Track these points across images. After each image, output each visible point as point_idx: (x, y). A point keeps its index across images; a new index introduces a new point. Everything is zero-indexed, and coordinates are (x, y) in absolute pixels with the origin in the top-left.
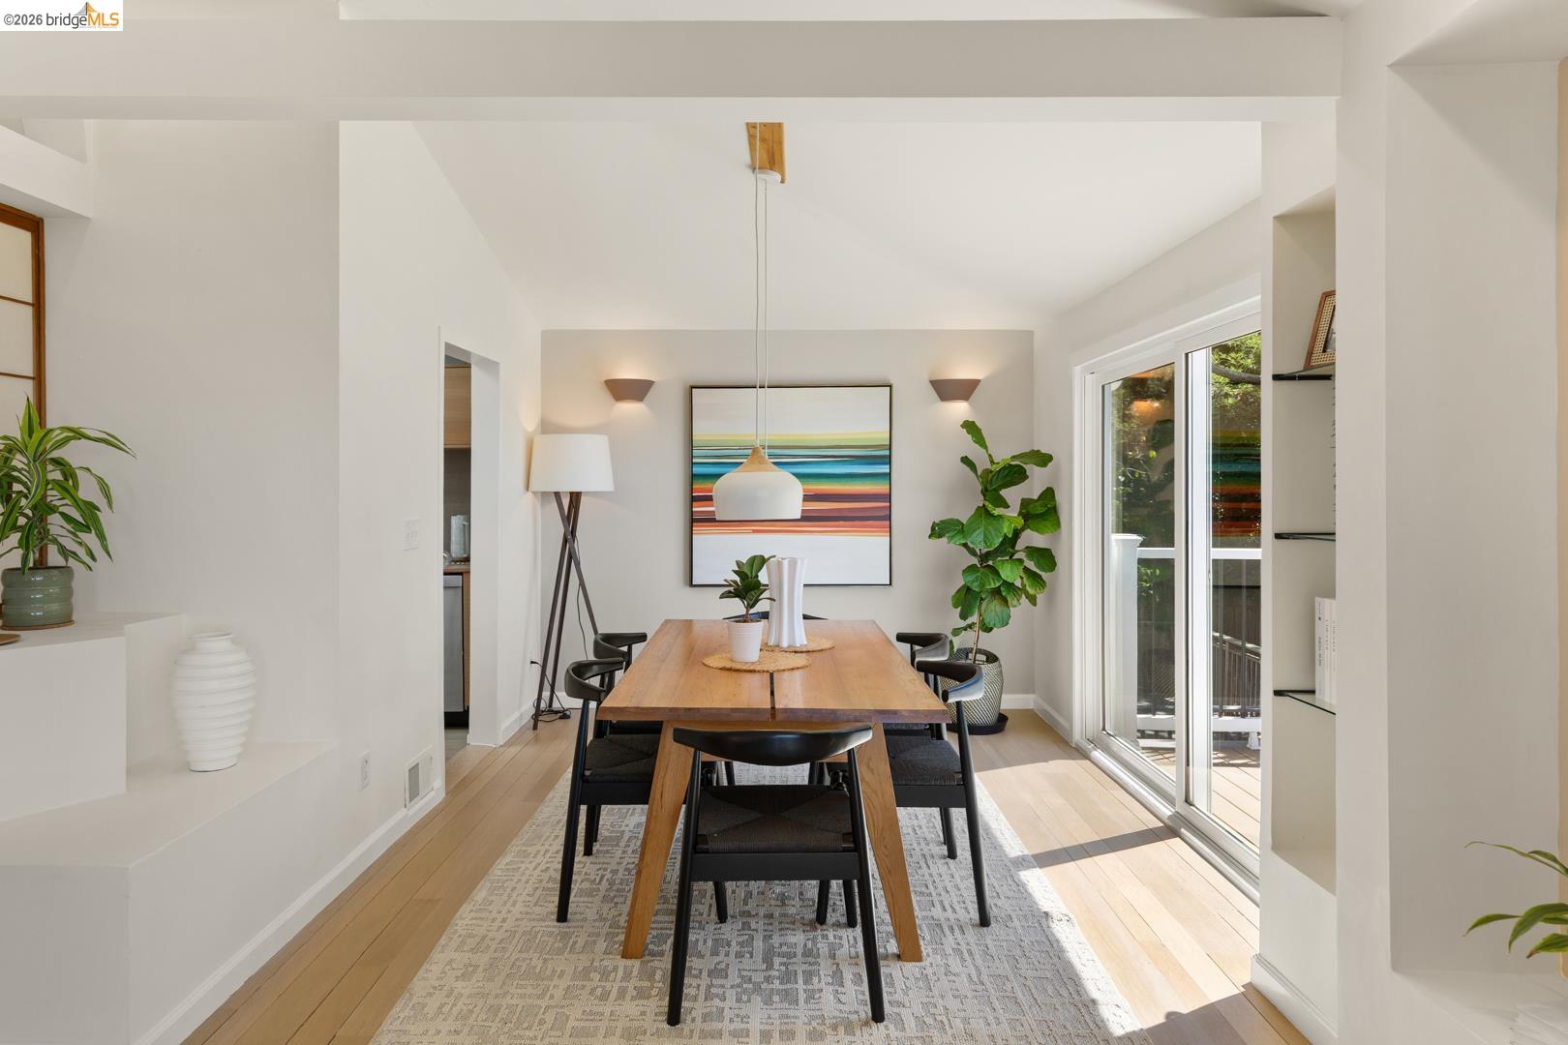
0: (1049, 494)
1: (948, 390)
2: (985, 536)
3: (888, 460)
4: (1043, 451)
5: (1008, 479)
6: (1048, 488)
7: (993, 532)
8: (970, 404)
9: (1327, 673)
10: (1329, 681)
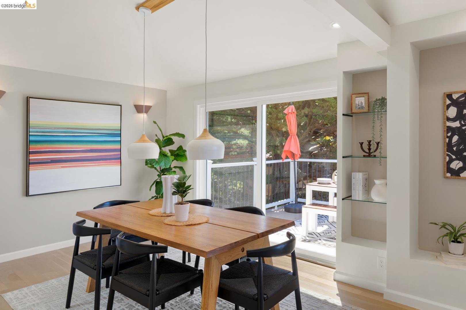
0: (180, 148)
1: (139, 109)
2: (165, 163)
3: (120, 135)
4: (180, 133)
5: (168, 143)
6: (180, 146)
7: (167, 162)
8: (148, 115)
9: (357, 192)
10: (358, 194)
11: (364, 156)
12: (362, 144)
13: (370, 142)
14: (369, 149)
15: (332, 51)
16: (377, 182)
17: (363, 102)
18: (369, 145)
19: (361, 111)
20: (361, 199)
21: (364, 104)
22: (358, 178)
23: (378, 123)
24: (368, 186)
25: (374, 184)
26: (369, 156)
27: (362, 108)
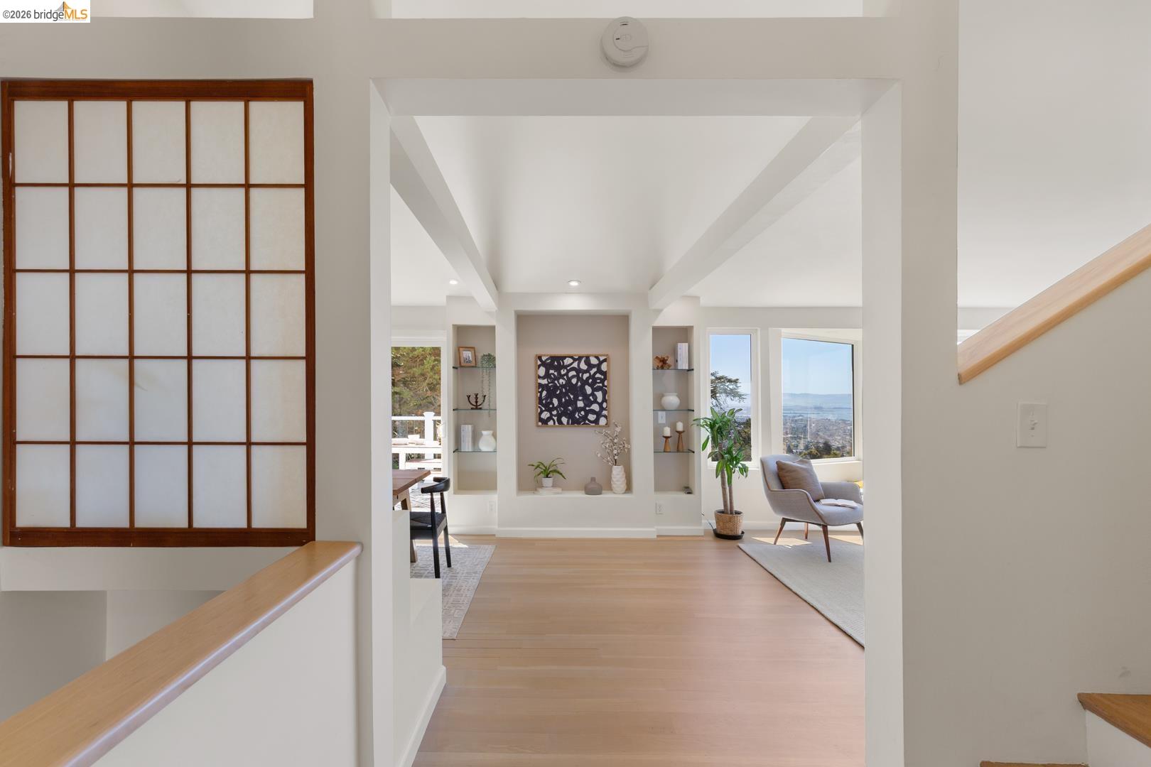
9: (467, 444)
10: (467, 446)
11: (472, 409)
12: (469, 397)
13: (477, 395)
14: (477, 402)
15: (442, 300)
16: (484, 433)
17: (470, 355)
18: (477, 398)
19: (469, 364)
20: (470, 450)
21: (471, 358)
22: (467, 430)
23: (486, 378)
24: (476, 437)
25: (482, 435)
26: (477, 408)
27: (470, 362)
